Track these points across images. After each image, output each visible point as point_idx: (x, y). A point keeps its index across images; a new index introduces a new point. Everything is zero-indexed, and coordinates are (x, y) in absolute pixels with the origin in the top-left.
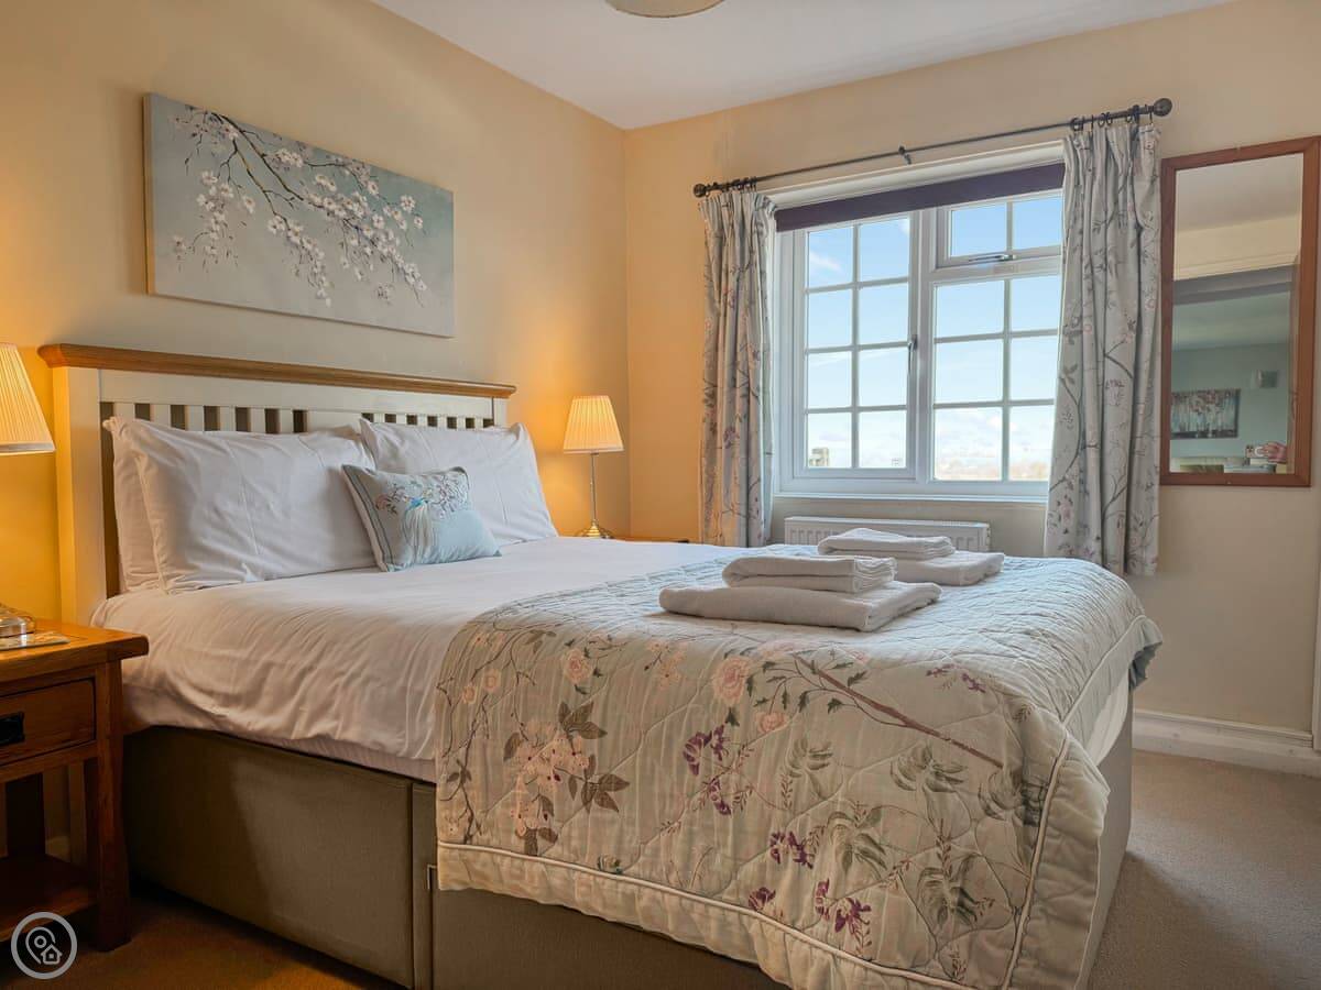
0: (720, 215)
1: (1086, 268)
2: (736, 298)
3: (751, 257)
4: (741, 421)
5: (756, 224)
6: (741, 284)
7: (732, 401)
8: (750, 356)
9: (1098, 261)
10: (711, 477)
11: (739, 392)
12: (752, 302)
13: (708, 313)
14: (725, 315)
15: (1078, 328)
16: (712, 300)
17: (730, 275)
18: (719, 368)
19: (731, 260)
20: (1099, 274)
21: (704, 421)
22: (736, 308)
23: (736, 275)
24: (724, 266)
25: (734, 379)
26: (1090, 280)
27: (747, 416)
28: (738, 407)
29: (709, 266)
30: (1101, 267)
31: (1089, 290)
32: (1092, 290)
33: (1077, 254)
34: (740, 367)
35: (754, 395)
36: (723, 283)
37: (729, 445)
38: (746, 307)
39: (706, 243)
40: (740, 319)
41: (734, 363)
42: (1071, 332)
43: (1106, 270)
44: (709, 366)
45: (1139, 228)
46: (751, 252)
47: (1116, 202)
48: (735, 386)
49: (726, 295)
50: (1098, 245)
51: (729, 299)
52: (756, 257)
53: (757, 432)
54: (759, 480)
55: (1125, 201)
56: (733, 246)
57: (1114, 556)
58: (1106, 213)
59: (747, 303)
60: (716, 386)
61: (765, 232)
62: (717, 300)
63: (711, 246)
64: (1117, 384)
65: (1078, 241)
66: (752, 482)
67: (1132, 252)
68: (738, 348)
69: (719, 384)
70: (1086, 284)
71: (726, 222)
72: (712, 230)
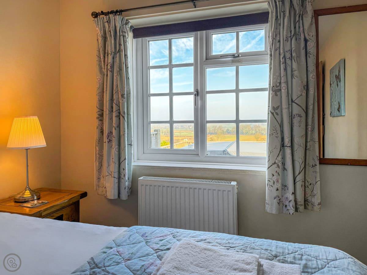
0: (104, 27)
1: (283, 58)
2: (112, 67)
3: (120, 47)
4: (115, 129)
5: (122, 32)
6: (115, 60)
7: (111, 119)
8: (120, 96)
9: (288, 55)
10: (101, 156)
11: (114, 114)
12: (120, 69)
13: (99, 74)
14: (107, 75)
15: (279, 88)
16: (101, 68)
17: (109, 55)
18: (104, 102)
19: (110, 48)
20: (288, 62)
21: (97, 128)
22: (112, 72)
23: (112, 55)
24: (106, 51)
25: (112, 107)
26: (284, 64)
27: (119, 126)
28: (114, 122)
29: (99, 51)
30: (289, 58)
31: (284, 69)
32: (285, 69)
33: (278, 52)
34: (115, 101)
35: (122, 116)
36: (106, 59)
37: (110, 141)
38: (118, 72)
39: (98, 40)
40: (115, 78)
41: (112, 99)
42: (276, 90)
43: (292, 60)
44: (99, 101)
45: (306, 41)
46: (120, 45)
47: (295, 28)
48: (112, 111)
49: (107, 65)
50: (288, 48)
51: (109, 67)
52: (122, 47)
53: (124, 135)
54: (125, 159)
55: (299, 27)
56: (111, 42)
57: (300, 202)
58: (291, 32)
59: (118, 70)
60: (103, 110)
61: (127, 36)
62: (103, 68)
63: (100, 41)
64: (299, 116)
65: (278, 46)
66: (121, 160)
67: (303, 52)
68: (114, 92)
69: (105, 110)
70: (282, 66)
71: (107, 29)
72: (100, 34)
